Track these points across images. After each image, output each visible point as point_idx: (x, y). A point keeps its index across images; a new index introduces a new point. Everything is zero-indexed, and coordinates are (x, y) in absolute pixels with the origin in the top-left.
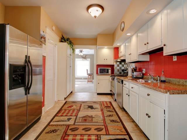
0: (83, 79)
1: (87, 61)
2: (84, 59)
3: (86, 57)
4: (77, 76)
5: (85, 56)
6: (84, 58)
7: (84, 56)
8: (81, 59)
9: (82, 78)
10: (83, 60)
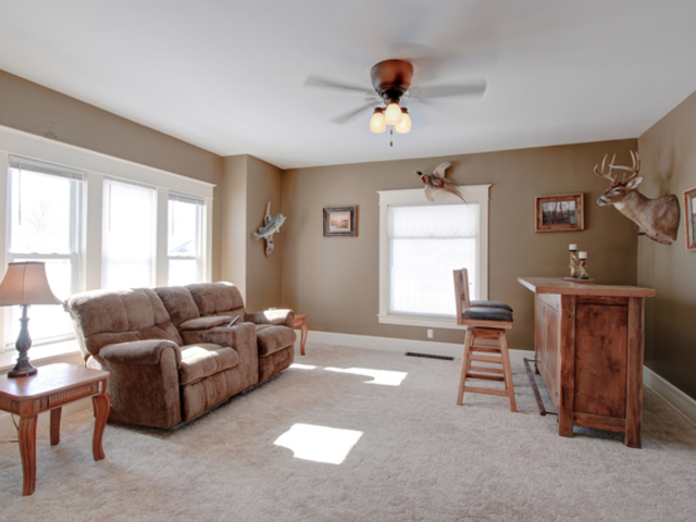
0: (430, 334)
1: (464, 207)
2: (437, 193)
3: (457, 175)
4: (390, 314)
5: (447, 171)
6: (442, 185)
7: (440, 170)
8: (420, 193)
9: (425, 329)
10: (431, 201)
